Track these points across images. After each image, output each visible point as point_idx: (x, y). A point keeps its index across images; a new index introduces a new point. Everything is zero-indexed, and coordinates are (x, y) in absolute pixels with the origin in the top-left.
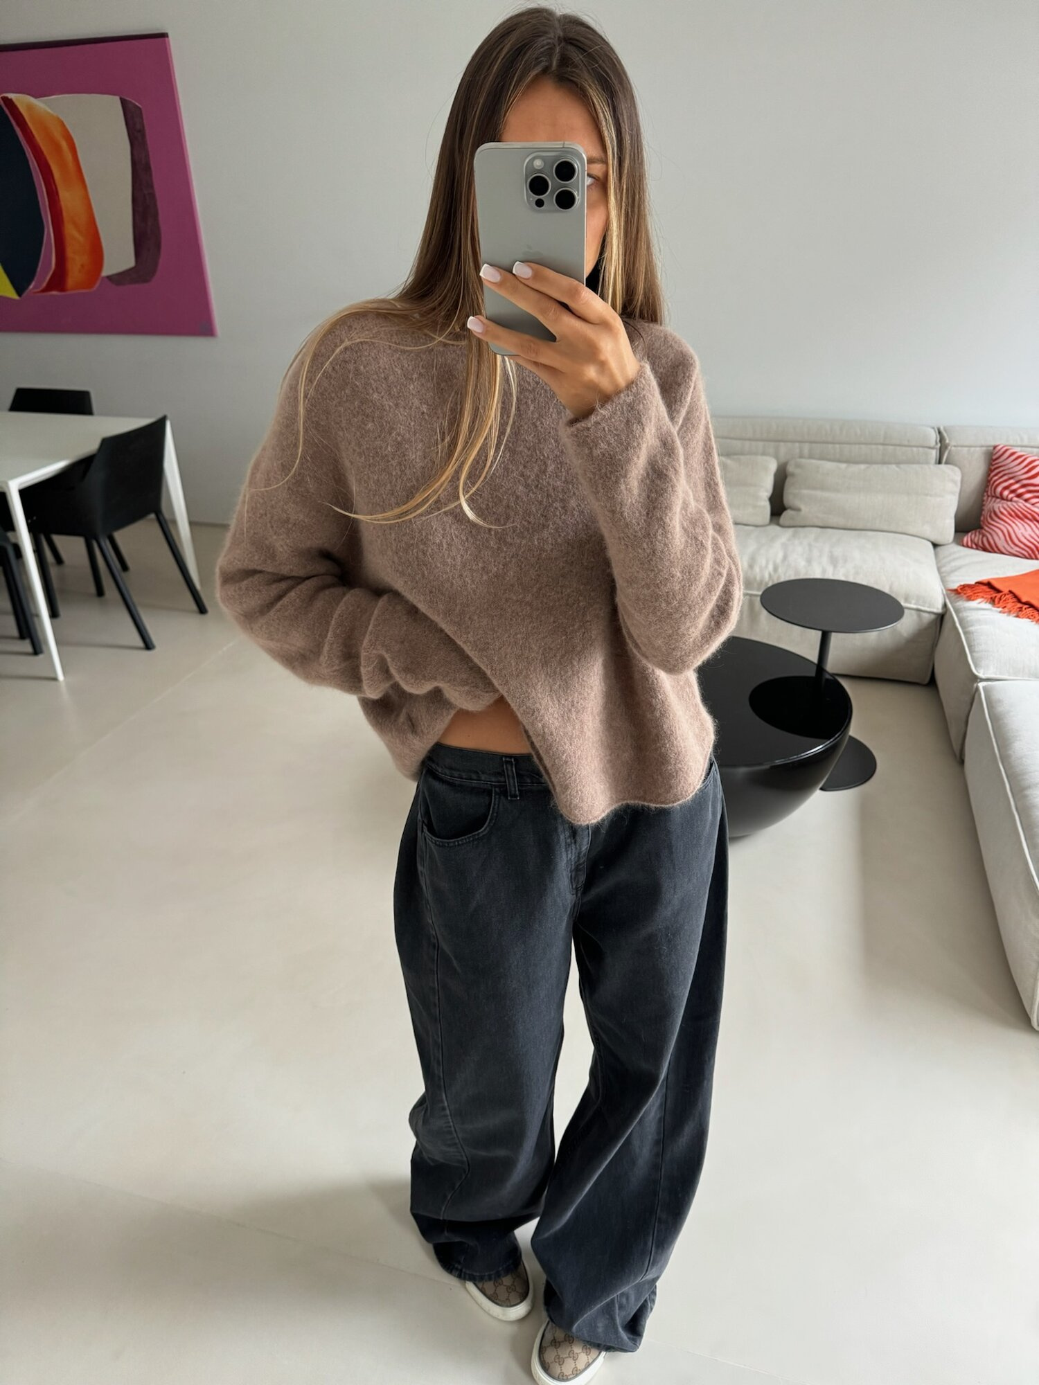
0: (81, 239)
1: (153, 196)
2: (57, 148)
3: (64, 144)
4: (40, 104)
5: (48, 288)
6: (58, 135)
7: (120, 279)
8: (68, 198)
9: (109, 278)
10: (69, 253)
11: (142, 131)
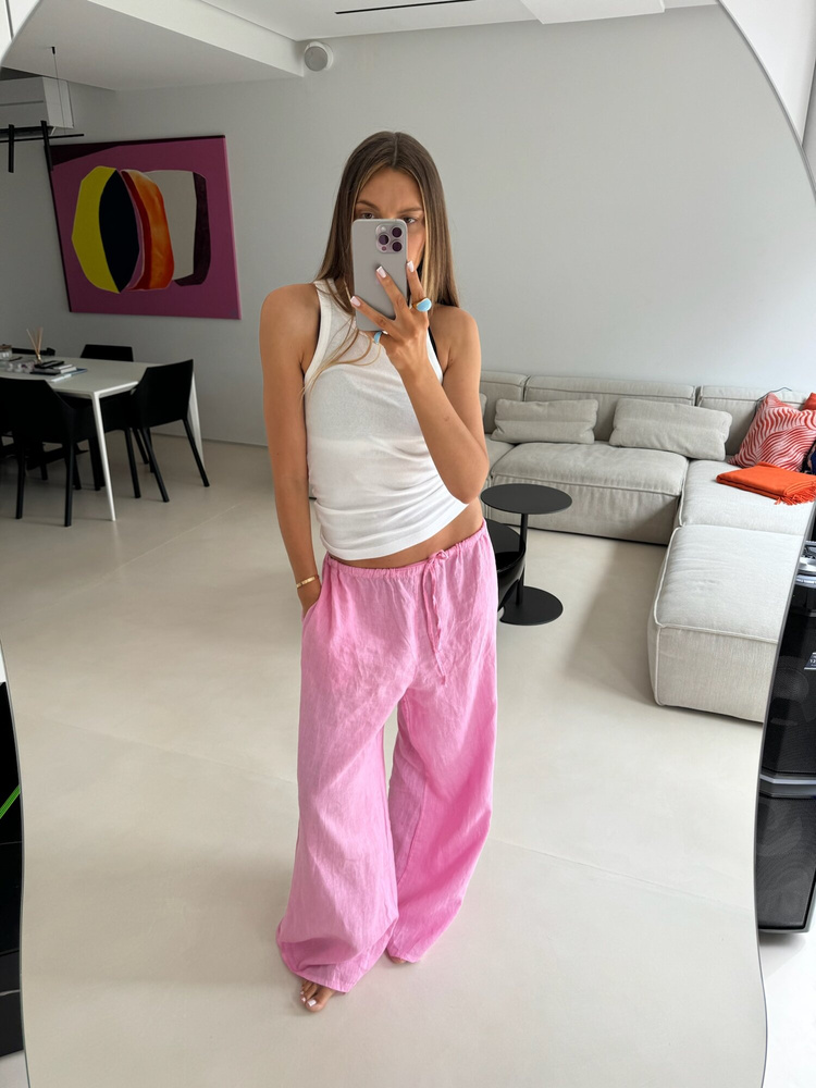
0: (161, 257)
1: (208, 231)
2: (153, 201)
3: (156, 200)
4: (145, 176)
5: (138, 287)
6: (153, 194)
7: (183, 282)
8: (156, 232)
9: (176, 281)
10: (154, 266)
11: (205, 193)
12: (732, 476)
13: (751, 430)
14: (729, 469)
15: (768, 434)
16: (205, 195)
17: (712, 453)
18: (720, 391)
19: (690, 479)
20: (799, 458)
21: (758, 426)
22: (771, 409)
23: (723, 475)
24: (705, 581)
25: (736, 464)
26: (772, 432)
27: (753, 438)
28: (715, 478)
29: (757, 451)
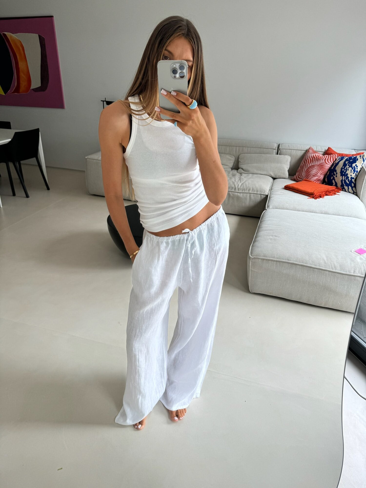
0: (25, 77)
2: (19, 50)
5: (14, 92)
7: (36, 90)
8: (21, 65)
9: (33, 89)
10: (21, 82)
11: (45, 45)
12: (291, 186)
13: (301, 164)
14: (290, 182)
15: (308, 166)
16: (45, 47)
17: (282, 176)
18: (289, 146)
19: (273, 188)
20: (322, 177)
21: (305, 162)
22: (311, 155)
23: (287, 186)
24: (272, 236)
25: (294, 180)
26: (310, 165)
27: (302, 168)
28: (284, 187)
29: (304, 174)
